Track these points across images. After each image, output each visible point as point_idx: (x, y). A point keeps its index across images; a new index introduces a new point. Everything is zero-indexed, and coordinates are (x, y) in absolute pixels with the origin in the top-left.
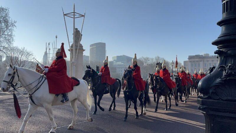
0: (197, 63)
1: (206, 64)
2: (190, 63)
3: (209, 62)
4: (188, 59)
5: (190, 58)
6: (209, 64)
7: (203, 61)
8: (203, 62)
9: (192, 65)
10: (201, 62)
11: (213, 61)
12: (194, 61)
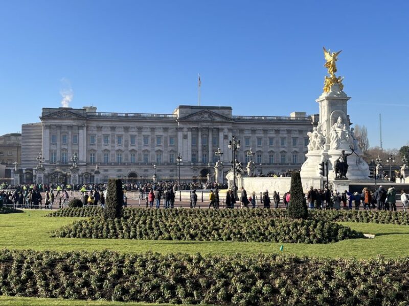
0: (70, 133)
1: (93, 137)
2: (48, 131)
3: (103, 133)
4: (42, 118)
5: (48, 114)
6: (102, 138)
7: (87, 127)
8: (87, 130)
9: (53, 139)
10: (81, 131)
11: (113, 128)
12: (60, 127)
